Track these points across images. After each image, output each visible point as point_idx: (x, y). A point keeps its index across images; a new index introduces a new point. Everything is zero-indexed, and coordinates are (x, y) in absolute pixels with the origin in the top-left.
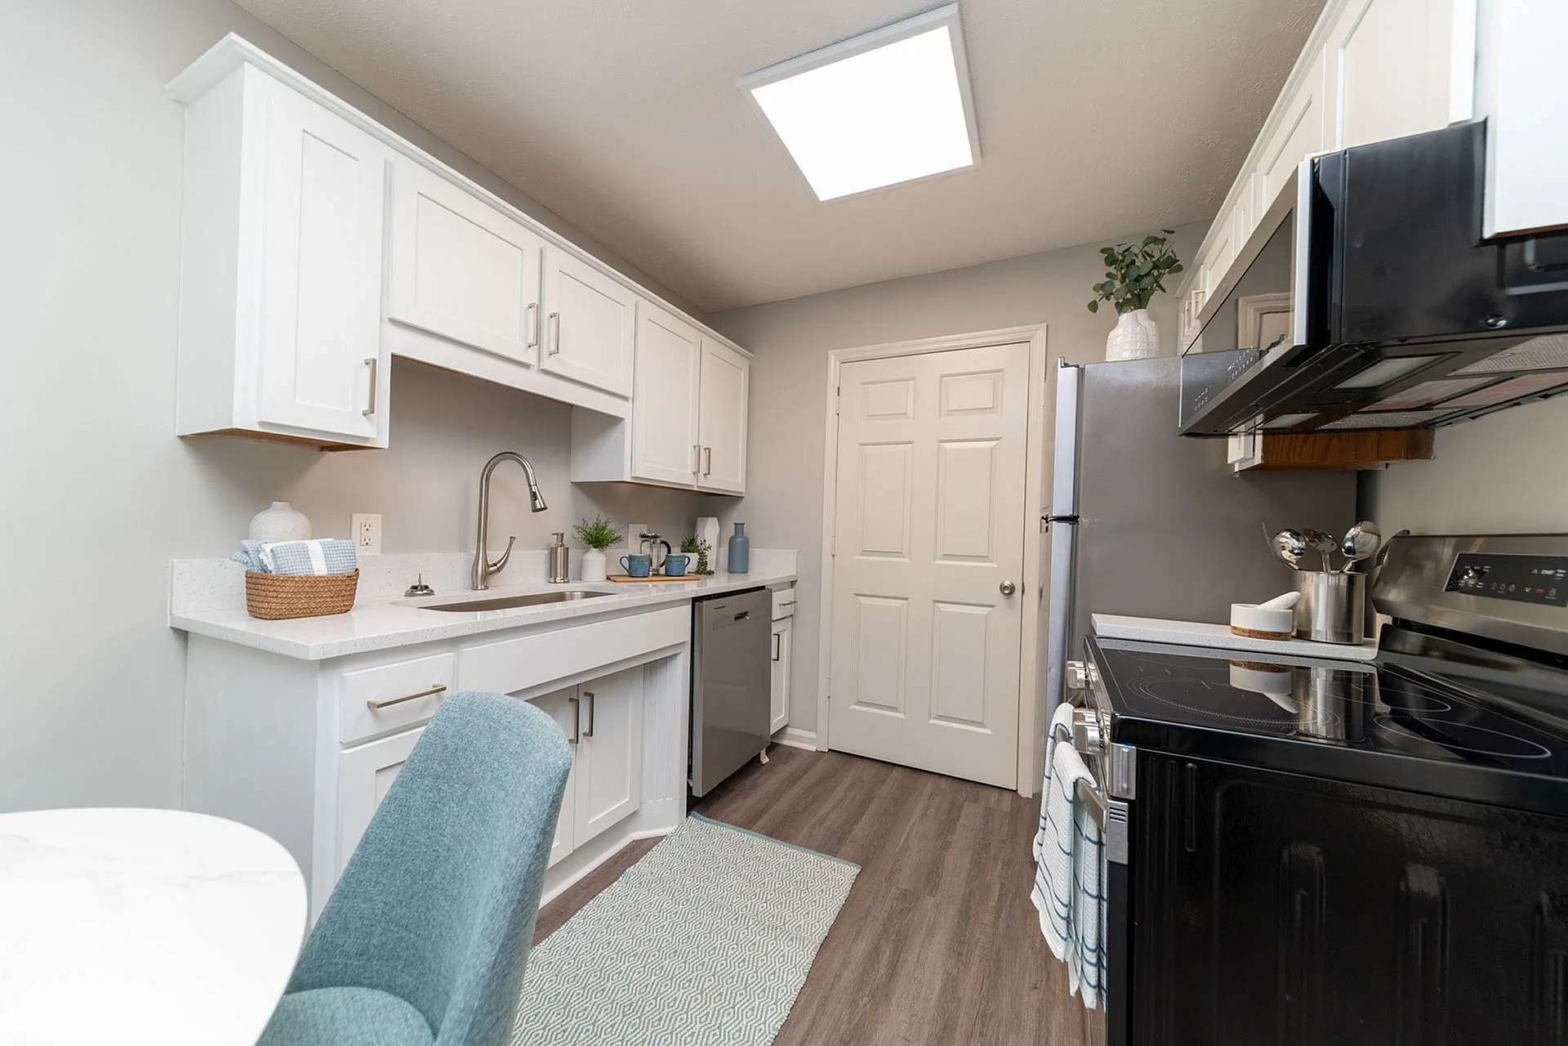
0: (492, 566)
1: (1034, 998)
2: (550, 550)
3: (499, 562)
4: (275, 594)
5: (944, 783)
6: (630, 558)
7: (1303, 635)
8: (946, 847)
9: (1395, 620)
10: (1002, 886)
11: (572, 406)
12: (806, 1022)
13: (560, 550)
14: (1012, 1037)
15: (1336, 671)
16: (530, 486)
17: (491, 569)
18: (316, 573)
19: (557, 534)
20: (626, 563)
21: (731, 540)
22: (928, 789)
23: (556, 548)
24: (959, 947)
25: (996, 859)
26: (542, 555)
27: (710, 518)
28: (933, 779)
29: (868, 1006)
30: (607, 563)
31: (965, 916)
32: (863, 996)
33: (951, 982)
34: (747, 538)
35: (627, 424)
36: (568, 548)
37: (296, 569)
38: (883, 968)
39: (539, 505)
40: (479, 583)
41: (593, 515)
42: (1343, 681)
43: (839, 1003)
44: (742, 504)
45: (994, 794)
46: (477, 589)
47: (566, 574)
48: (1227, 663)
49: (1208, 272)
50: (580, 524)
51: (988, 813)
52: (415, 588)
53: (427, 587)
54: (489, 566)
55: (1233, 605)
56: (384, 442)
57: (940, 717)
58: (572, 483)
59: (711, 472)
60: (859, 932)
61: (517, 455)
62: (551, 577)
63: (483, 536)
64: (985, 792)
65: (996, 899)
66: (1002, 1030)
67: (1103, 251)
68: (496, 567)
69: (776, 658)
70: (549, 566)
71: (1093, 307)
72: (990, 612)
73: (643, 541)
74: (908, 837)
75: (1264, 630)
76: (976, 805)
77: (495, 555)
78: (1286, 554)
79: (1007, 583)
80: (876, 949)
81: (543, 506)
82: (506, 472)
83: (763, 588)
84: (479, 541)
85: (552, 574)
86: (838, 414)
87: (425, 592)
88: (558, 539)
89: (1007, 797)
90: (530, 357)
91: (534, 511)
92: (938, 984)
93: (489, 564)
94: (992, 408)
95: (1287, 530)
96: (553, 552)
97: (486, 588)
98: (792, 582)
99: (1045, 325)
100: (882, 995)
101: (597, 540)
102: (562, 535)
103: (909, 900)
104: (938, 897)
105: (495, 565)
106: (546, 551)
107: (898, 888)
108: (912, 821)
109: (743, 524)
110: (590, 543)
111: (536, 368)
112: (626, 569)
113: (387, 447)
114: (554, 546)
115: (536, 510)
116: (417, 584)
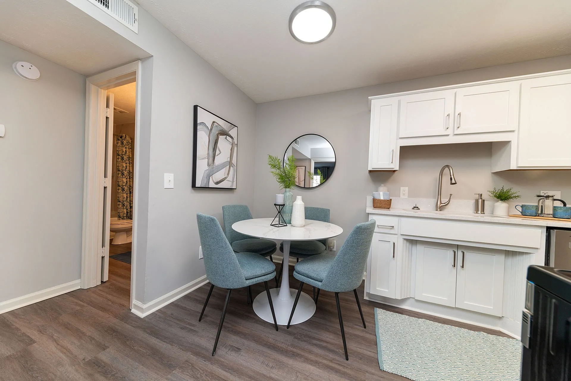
0: (444, 204)
2: (475, 200)
3: (446, 203)
11: (491, 143)
13: (480, 200)
16: (451, 176)
18: (381, 199)
19: (479, 194)
20: (520, 209)
26: (472, 202)
30: (508, 208)
35: (514, 144)
36: (484, 200)
39: (453, 181)
40: (438, 209)
46: (437, 210)
47: (483, 211)
50: (493, 190)
52: (414, 207)
53: (418, 207)
58: (492, 173)
61: (449, 166)
62: (475, 211)
63: (440, 193)
77: (444, 200)
81: (454, 182)
84: (438, 195)
85: (477, 210)
87: (417, 208)
88: (479, 196)
90: (449, 132)
91: (451, 184)
93: (442, 203)
96: (477, 201)
97: (440, 210)
101: (503, 197)
102: (481, 195)
110: (498, 199)
112: (520, 212)
113: (398, 169)
114: (477, 199)
115: (452, 184)
116: (415, 206)
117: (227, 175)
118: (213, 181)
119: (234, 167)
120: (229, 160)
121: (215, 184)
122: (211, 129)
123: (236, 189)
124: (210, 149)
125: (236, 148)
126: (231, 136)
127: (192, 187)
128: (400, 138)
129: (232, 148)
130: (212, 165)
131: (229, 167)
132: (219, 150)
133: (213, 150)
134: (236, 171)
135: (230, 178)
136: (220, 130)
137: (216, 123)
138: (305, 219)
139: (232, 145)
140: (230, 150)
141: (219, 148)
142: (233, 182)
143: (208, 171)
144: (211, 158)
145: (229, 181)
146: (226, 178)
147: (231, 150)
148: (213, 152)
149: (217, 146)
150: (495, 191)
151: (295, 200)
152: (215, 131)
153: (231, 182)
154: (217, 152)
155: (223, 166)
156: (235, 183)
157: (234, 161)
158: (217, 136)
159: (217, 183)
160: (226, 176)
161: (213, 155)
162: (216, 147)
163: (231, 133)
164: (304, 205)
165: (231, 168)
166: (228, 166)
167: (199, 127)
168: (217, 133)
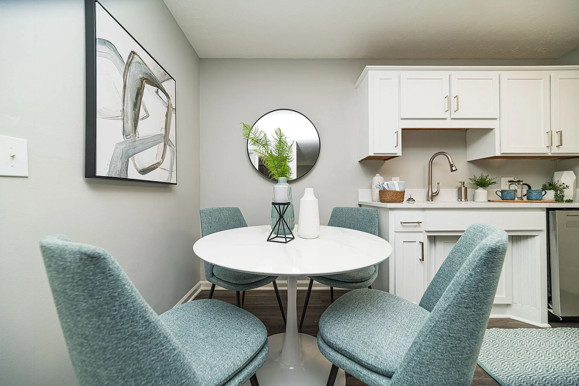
0: (434, 193)
2: (458, 189)
4: (388, 195)
6: (502, 192)
11: (466, 129)
13: (463, 188)
16: (450, 162)
17: (434, 194)
18: (397, 190)
19: (461, 182)
20: (500, 194)
23: (461, 188)
26: (455, 191)
30: (489, 194)
35: (497, 131)
36: (467, 188)
37: (393, 189)
40: (430, 199)
41: (478, 174)
46: (429, 201)
47: (466, 198)
50: (473, 178)
53: (413, 199)
54: (433, 194)
56: (400, 154)
58: (467, 161)
59: (563, 145)
61: (444, 152)
62: (459, 199)
63: (430, 183)
68: (436, 194)
70: (458, 195)
73: (510, 184)
77: (435, 190)
81: (455, 169)
82: (440, 159)
84: (429, 185)
85: (460, 198)
88: (462, 184)
90: (447, 115)
93: (433, 193)
96: (460, 190)
97: (432, 201)
101: (482, 184)
102: (464, 183)
105: (435, 193)
106: (457, 189)
110: (478, 185)
111: (449, 118)
112: (500, 196)
113: (401, 155)
114: (460, 187)
115: (452, 171)
116: (410, 198)
117: (162, 158)
118: (136, 166)
119: (172, 146)
120: (163, 132)
121: (140, 173)
122: (128, 65)
123: (176, 184)
124: (127, 104)
125: (173, 115)
126: (165, 92)
127: (86, 177)
128: (402, 119)
129: (167, 113)
130: (132, 134)
131: (165, 145)
132: (146, 111)
133: (132, 106)
134: (175, 154)
135: (166, 164)
136: (147, 74)
137: (138, 56)
138: (320, 225)
139: (168, 107)
140: (165, 116)
141: (144, 106)
142: (171, 171)
143: (124, 146)
144: (129, 121)
145: (165, 169)
146: (159, 164)
147: (167, 116)
148: (134, 110)
149: (141, 101)
150: (475, 178)
151: (302, 195)
152: (135, 72)
153: (168, 172)
154: (142, 113)
155: (152, 142)
156: (174, 174)
157: (172, 136)
158: (140, 81)
159: (144, 171)
160: (160, 160)
161: (134, 116)
162: (138, 103)
163: (165, 85)
164: (317, 202)
165: (168, 147)
166: (162, 144)
167: (99, 47)
168: (141, 76)
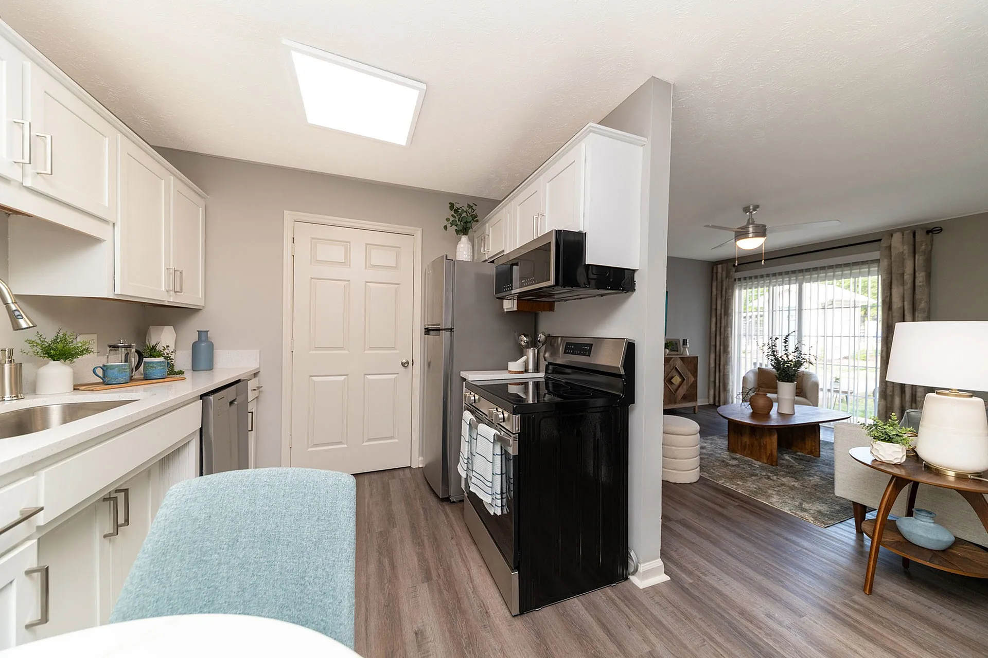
1: (454, 542)
5: (373, 476)
6: (102, 368)
7: (526, 371)
8: (390, 504)
9: (548, 363)
10: (423, 508)
12: (363, 610)
14: (452, 560)
15: (534, 382)
16: (7, 304)
20: (100, 372)
21: (195, 346)
22: (367, 483)
24: (418, 541)
25: (415, 499)
27: (165, 327)
28: (366, 477)
29: (390, 586)
31: (414, 528)
32: (385, 584)
33: (422, 557)
34: (212, 343)
38: (388, 568)
42: (537, 385)
43: (375, 594)
44: (200, 314)
45: (401, 473)
48: (507, 384)
49: (491, 228)
51: (402, 481)
55: (509, 363)
57: (369, 440)
60: (367, 561)
64: (396, 473)
65: (423, 515)
66: (448, 560)
67: (450, 203)
69: (251, 429)
71: (446, 228)
72: (396, 377)
74: (368, 508)
75: (518, 370)
76: (394, 480)
78: (523, 343)
79: (404, 361)
80: (380, 562)
83: (238, 381)
86: (293, 256)
89: (407, 471)
92: (415, 559)
94: (396, 267)
95: (523, 335)
98: (254, 374)
99: (421, 229)
100: (394, 578)
101: (59, 353)
103: (384, 535)
104: (398, 526)
107: (377, 533)
108: (366, 500)
109: (207, 332)
110: (49, 357)
111: (19, 185)
112: (101, 378)
150: (42, 339)
